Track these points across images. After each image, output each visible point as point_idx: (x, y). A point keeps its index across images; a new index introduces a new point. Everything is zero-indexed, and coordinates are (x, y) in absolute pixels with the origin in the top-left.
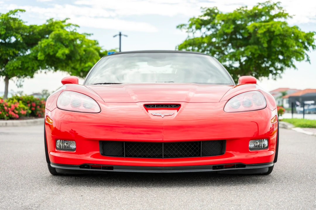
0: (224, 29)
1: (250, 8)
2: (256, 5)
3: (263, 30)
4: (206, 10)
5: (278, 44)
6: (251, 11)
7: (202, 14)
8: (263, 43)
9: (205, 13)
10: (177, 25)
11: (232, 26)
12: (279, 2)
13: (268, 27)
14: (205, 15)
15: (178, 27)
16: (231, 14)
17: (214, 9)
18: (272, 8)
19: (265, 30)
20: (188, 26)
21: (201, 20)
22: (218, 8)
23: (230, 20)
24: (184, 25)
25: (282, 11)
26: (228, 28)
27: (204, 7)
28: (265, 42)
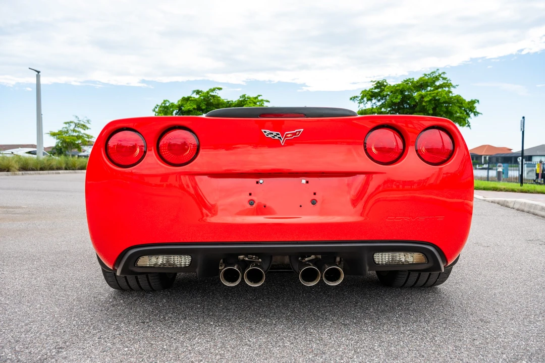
0: (392, 99)
1: (416, 79)
2: (422, 76)
3: (429, 98)
4: (375, 83)
5: (443, 111)
6: (417, 82)
7: (373, 87)
8: (429, 110)
9: (375, 85)
10: (351, 97)
11: (400, 97)
12: (444, 73)
13: (433, 95)
14: (376, 88)
15: (351, 99)
16: (399, 85)
17: (383, 82)
18: (437, 78)
19: (430, 98)
20: (360, 98)
21: (372, 92)
22: (387, 81)
23: (399, 90)
24: (357, 97)
25: (446, 81)
26: (396, 98)
27: (374, 81)
28: (430, 109)
